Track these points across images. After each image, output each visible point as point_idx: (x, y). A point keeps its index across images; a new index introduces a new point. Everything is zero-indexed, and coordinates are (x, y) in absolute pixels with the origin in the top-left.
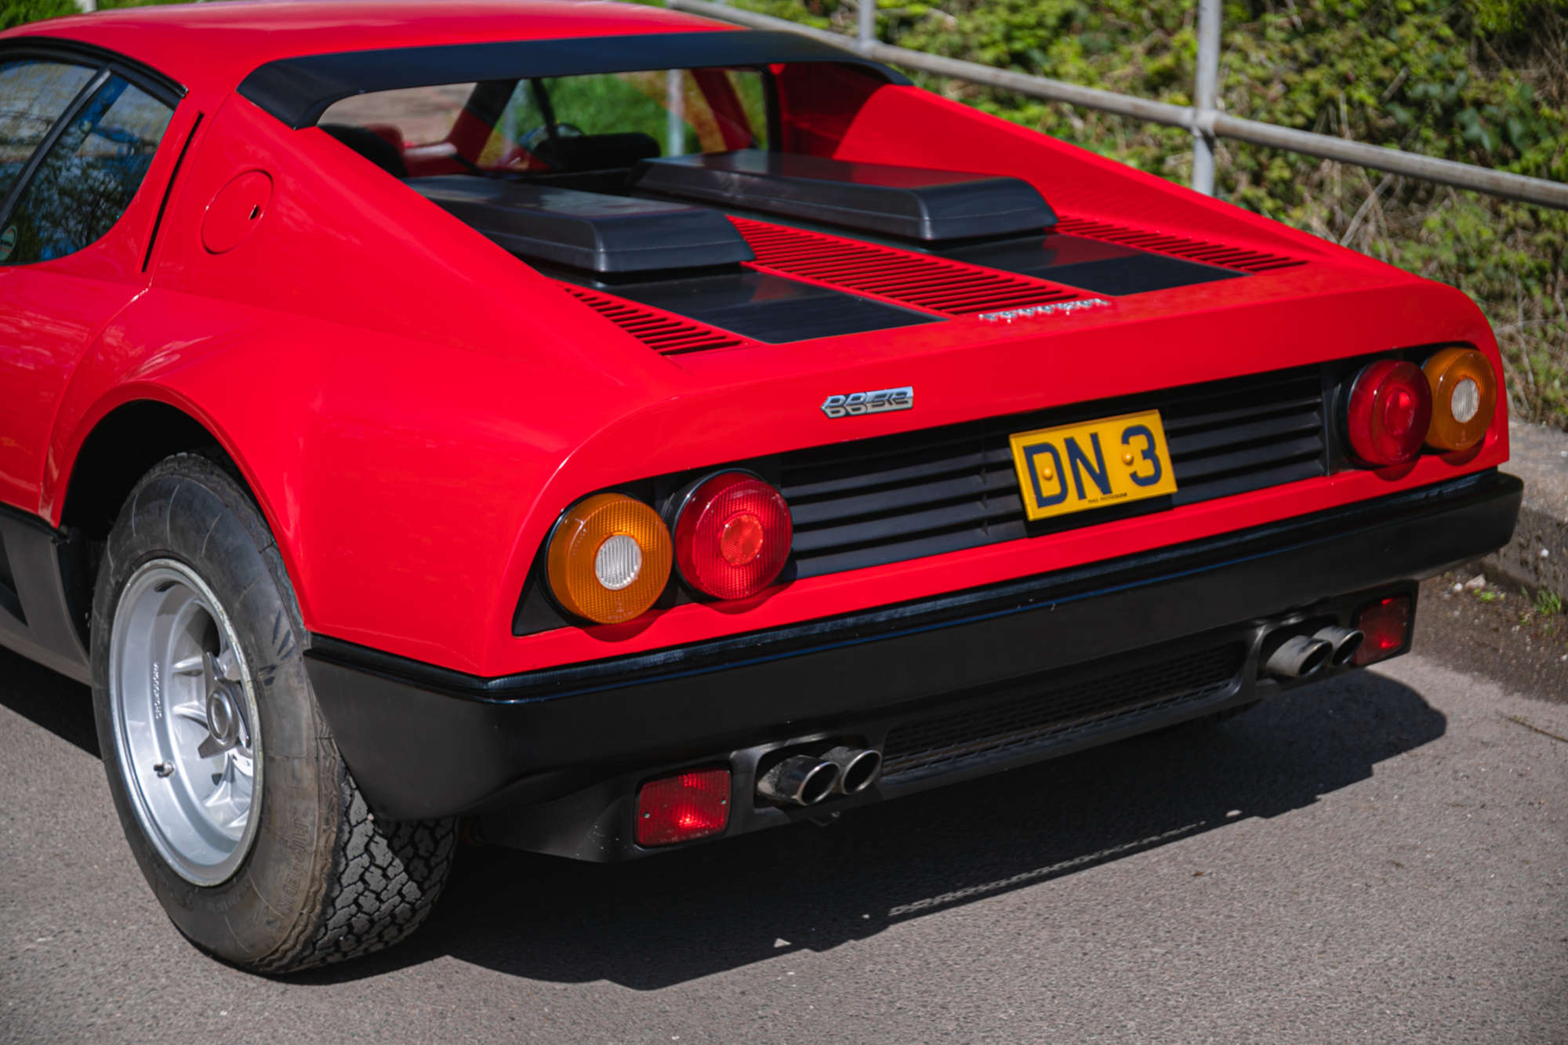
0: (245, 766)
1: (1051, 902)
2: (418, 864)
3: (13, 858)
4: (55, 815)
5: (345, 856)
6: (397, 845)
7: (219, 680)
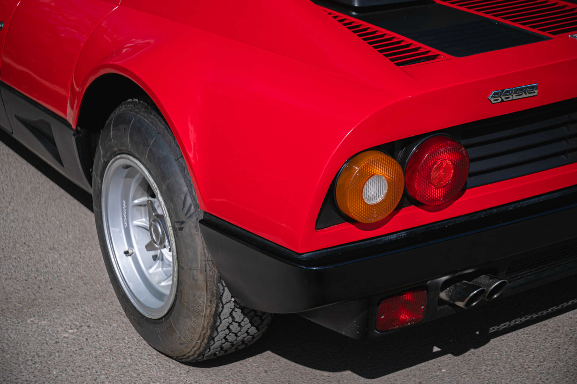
0: (168, 255)
1: (572, 327)
2: (257, 319)
3: (60, 278)
4: (80, 253)
5: (220, 318)
6: (246, 311)
7: (155, 215)
